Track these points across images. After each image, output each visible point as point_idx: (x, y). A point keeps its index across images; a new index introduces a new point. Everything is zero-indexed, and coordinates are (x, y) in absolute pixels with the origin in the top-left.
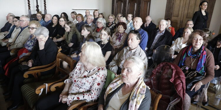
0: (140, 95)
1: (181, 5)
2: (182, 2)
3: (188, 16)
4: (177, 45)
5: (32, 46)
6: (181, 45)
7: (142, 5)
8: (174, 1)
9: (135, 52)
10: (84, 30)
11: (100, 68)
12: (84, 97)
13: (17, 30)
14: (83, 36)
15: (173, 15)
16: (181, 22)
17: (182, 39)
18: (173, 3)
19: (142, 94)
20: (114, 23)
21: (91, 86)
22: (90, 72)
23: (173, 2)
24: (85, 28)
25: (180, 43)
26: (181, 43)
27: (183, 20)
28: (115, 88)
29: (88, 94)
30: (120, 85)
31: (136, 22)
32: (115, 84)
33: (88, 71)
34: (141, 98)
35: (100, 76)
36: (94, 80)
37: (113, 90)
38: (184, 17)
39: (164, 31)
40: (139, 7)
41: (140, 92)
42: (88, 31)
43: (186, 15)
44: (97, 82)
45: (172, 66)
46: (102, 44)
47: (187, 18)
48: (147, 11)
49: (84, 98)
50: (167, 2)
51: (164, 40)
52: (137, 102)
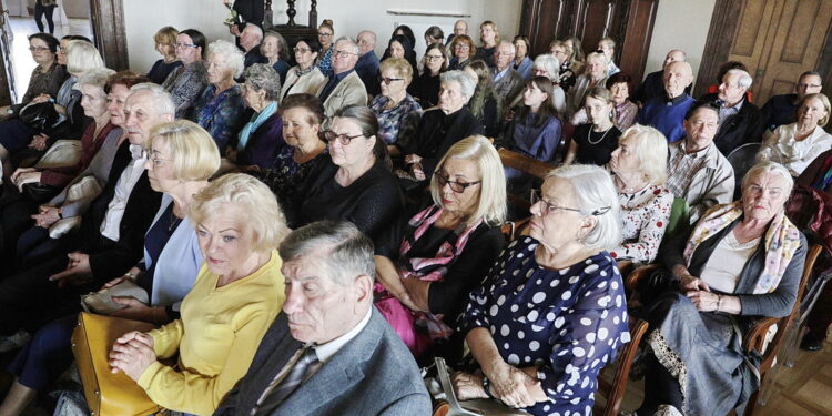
0: (789, 241)
1: (767, 17)
2: (769, 8)
3: (785, 57)
4: (779, 145)
5: (396, 128)
6: (790, 144)
7: (634, 12)
8: (741, 3)
9: (705, 156)
10: (532, 88)
11: (659, 188)
12: (627, 252)
13: (301, 78)
14: (529, 108)
15: (732, 48)
16: (761, 73)
17: (792, 128)
18: (738, 12)
19: (793, 240)
20: (566, 70)
21: (639, 231)
22: (632, 197)
23: (736, 5)
24: (534, 84)
25: (787, 140)
26: (792, 140)
27: (766, 67)
28: (718, 230)
29: (637, 245)
30: (729, 223)
31: (677, 75)
32: (717, 221)
33: (630, 196)
34: (792, 247)
35: (662, 206)
36: (648, 216)
37: (712, 234)
38: (772, 59)
39: (741, 104)
40: (622, 16)
41: (786, 236)
42: (544, 91)
43: (779, 52)
44: (656, 219)
45: (815, 193)
46: (597, 130)
47: (781, 60)
48: (644, 31)
49: (629, 255)
50: (717, 7)
51: (742, 129)
52: (784, 255)
